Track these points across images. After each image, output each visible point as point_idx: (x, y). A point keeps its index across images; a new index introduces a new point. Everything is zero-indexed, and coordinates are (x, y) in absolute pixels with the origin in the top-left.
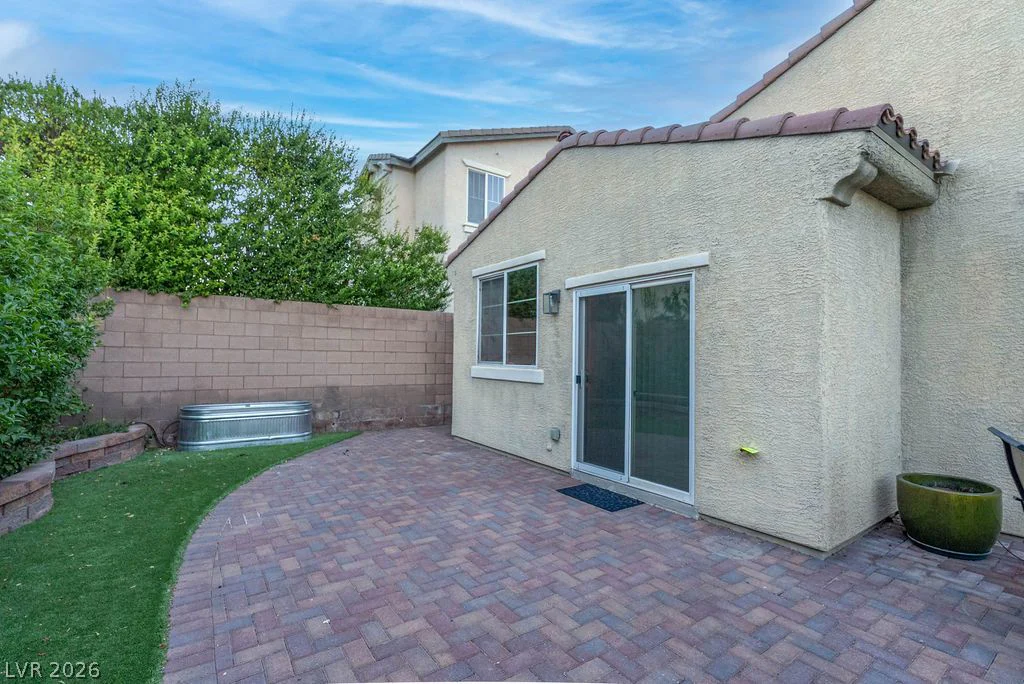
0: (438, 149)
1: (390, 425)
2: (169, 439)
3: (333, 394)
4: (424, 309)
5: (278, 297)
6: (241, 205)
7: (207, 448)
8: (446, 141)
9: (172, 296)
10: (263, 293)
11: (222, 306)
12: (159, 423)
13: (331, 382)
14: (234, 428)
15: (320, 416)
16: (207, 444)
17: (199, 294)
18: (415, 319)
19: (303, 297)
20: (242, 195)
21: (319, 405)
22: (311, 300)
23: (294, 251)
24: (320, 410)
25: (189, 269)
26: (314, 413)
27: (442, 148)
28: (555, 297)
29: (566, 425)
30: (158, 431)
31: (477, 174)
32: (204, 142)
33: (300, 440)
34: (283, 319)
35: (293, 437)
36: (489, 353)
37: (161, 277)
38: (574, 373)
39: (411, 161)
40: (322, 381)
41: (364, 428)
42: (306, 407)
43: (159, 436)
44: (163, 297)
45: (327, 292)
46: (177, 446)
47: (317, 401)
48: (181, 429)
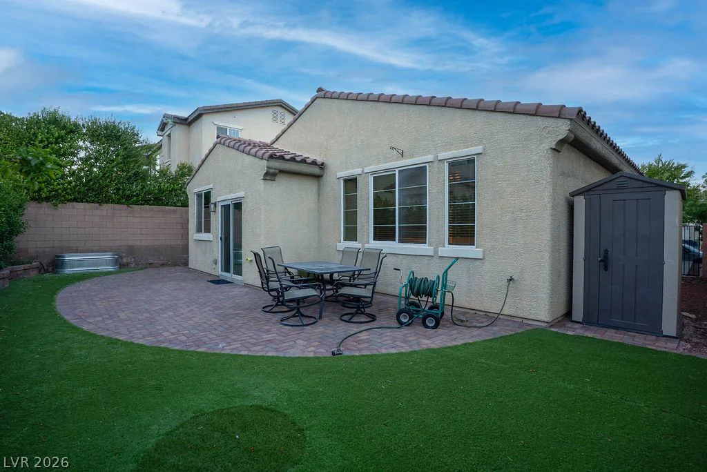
0: (198, 116)
1: (163, 265)
2: (50, 269)
3: (131, 250)
4: (182, 206)
5: (100, 202)
6: (81, 159)
7: (68, 272)
8: (202, 112)
9: (49, 203)
10: (93, 201)
11: (73, 208)
12: (45, 262)
13: (130, 243)
14: (80, 263)
15: (125, 260)
16: (68, 271)
17: (62, 202)
18: (175, 211)
19: (114, 202)
20: (82, 154)
21: (124, 255)
22: (118, 203)
23: (108, 180)
24: (125, 257)
25: (57, 191)
26: (122, 258)
27: (200, 116)
28: (215, 204)
29: (218, 257)
30: (45, 265)
31: (222, 129)
32: (63, 133)
33: (113, 270)
34: (104, 213)
35: (110, 268)
36: (199, 230)
37: (44, 195)
38: (220, 236)
39: (186, 119)
40: (124, 243)
41: (149, 266)
42: (115, 255)
43: (45, 268)
44: (45, 204)
45: (127, 199)
46: (54, 271)
47: (124, 253)
48: (56, 264)
